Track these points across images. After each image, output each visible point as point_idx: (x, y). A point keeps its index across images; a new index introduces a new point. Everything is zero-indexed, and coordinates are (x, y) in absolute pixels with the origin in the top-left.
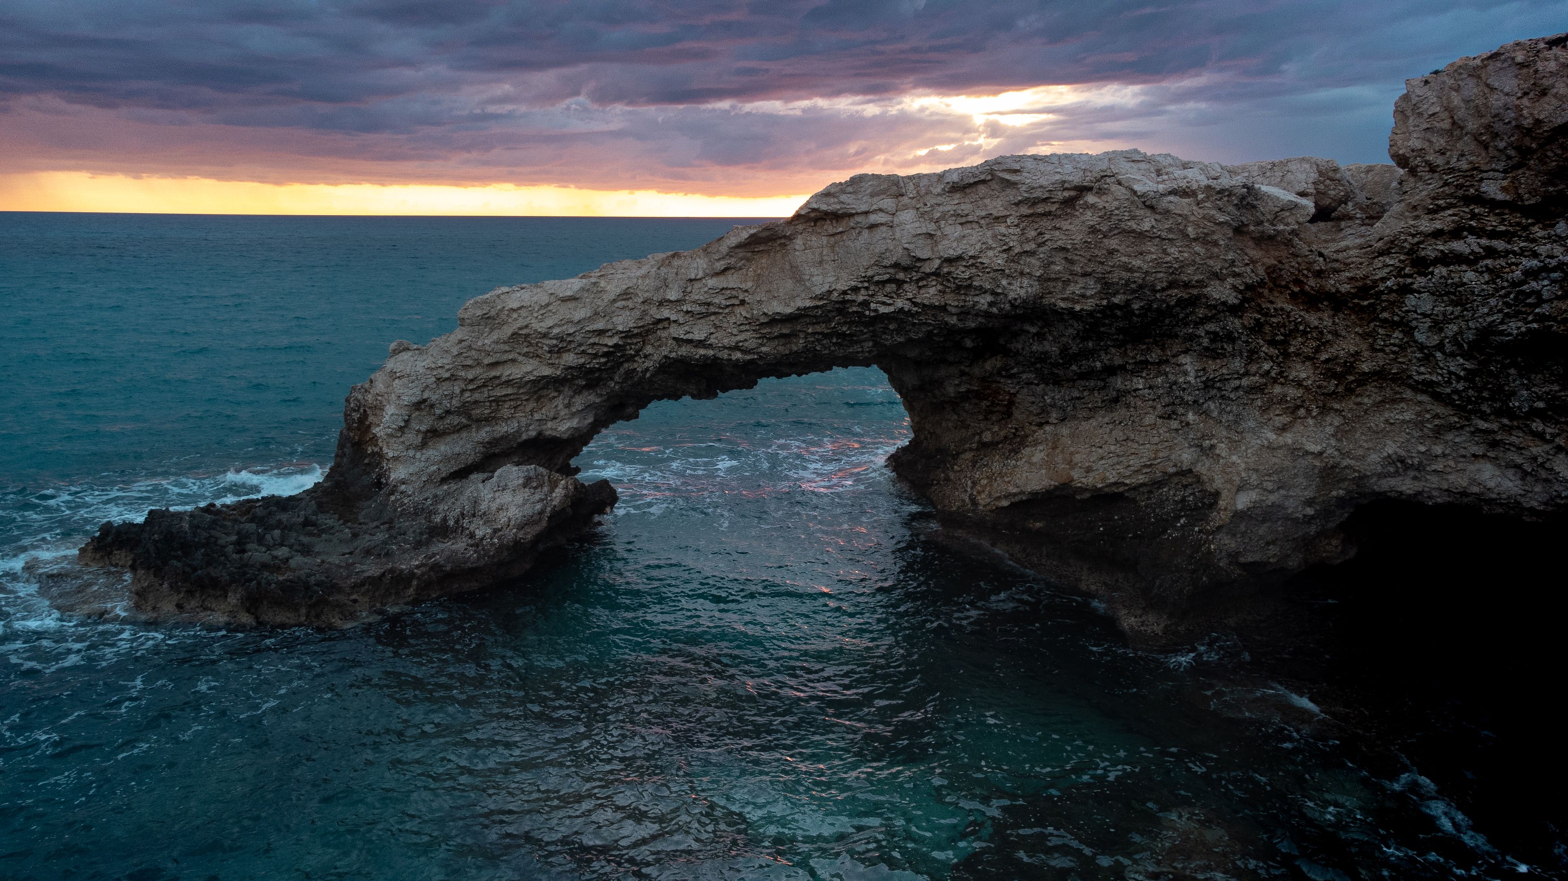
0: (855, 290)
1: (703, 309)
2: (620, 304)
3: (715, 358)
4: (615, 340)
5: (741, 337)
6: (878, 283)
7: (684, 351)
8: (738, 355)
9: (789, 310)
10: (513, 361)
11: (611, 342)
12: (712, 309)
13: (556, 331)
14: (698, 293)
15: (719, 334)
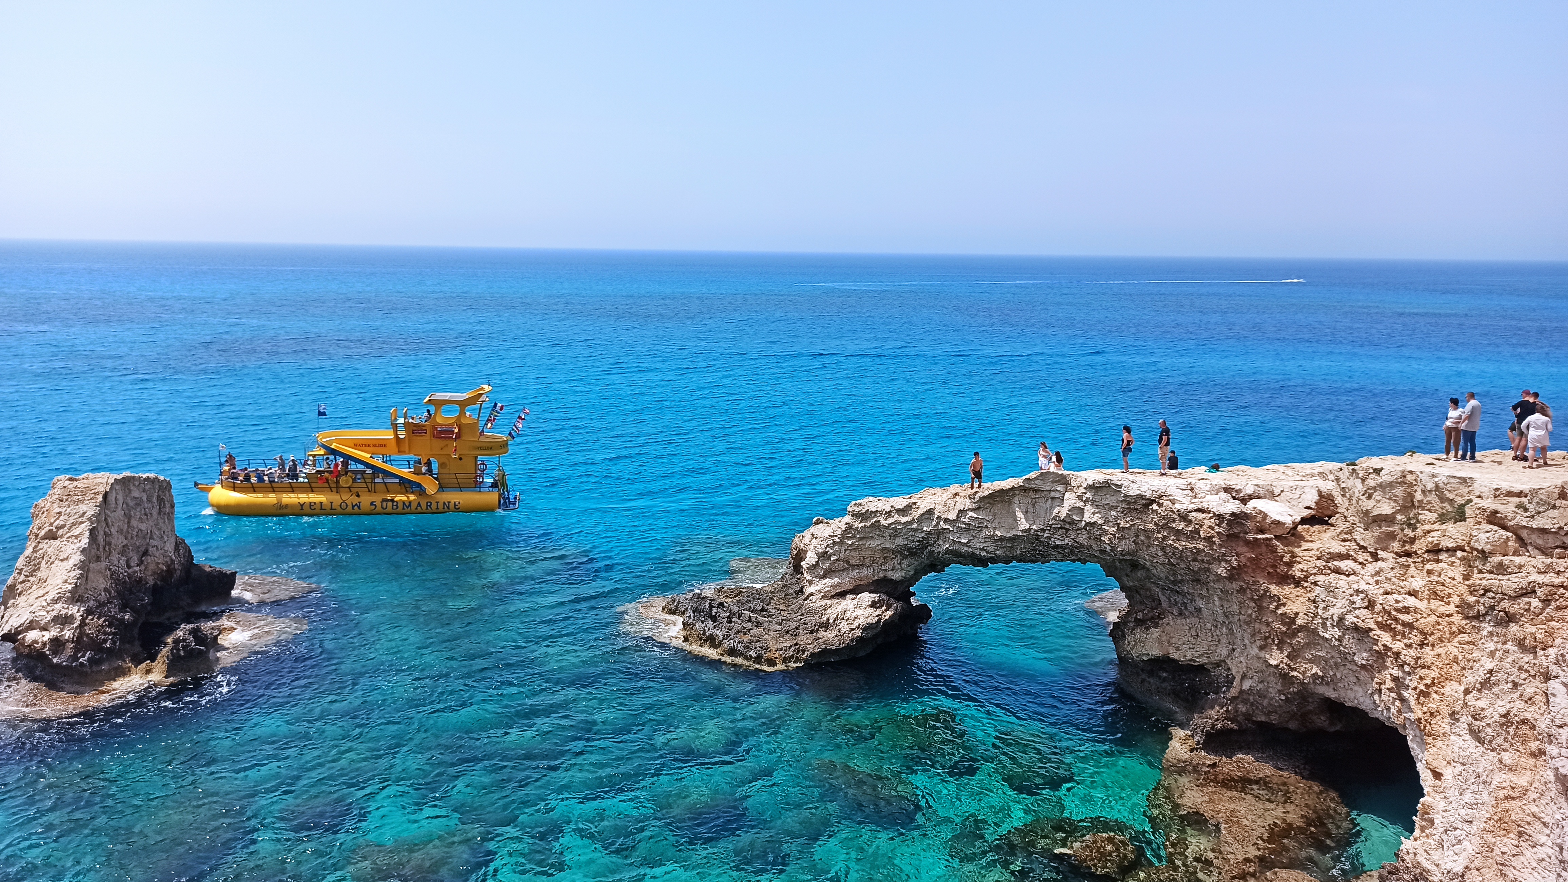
0: (1043, 530)
1: (967, 527)
2: (926, 516)
3: (973, 553)
4: (923, 535)
5: (986, 545)
6: (1055, 528)
7: (956, 547)
8: (984, 554)
9: (1009, 535)
10: (872, 537)
11: (921, 536)
12: (971, 528)
13: (893, 526)
14: (965, 518)
15: (975, 541)
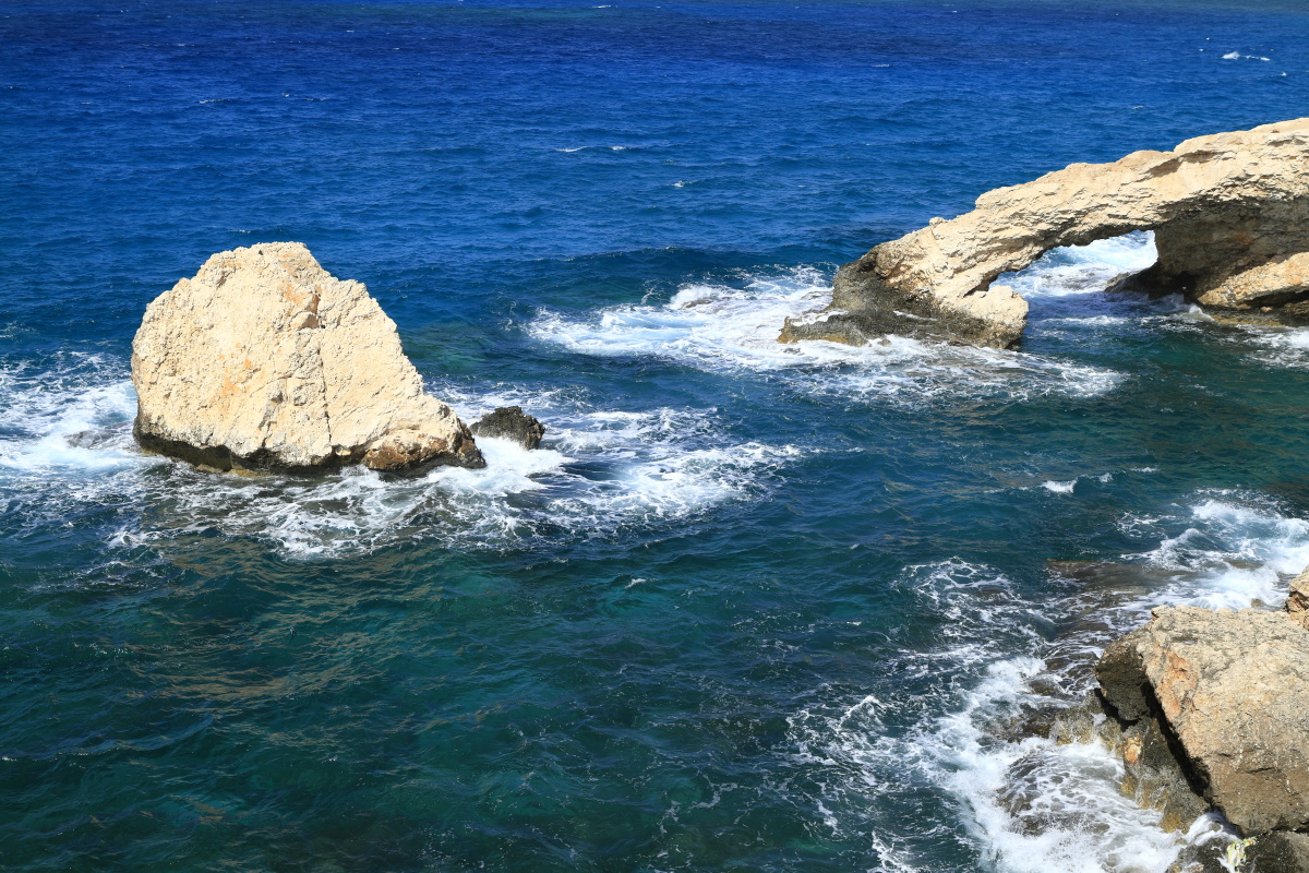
1: (1127, 199)
2: (1078, 197)
3: (1127, 223)
4: (1072, 215)
5: (1146, 213)
6: (1225, 187)
9: (1178, 200)
10: (1009, 228)
11: (1069, 217)
12: (1132, 199)
13: (1041, 211)
14: (1126, 191)
15: (1133, 212)
